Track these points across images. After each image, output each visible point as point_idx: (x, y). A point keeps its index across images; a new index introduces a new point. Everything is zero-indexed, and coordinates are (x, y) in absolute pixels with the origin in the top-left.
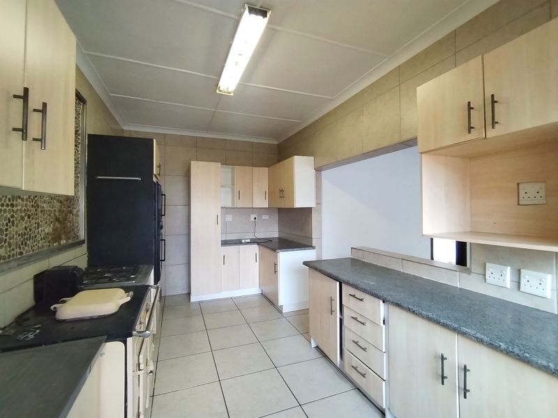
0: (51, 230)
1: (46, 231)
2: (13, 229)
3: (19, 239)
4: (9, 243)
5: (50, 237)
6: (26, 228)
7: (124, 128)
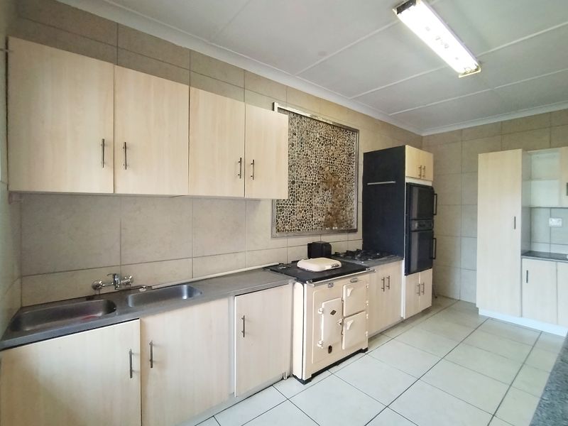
0: (323, 219)
1: (319, 220)
2: (294, 217)
3: (298, 223)
4: (291, 223)
5: (322, 224)
6: (303, 217)
7: (424, 135)
